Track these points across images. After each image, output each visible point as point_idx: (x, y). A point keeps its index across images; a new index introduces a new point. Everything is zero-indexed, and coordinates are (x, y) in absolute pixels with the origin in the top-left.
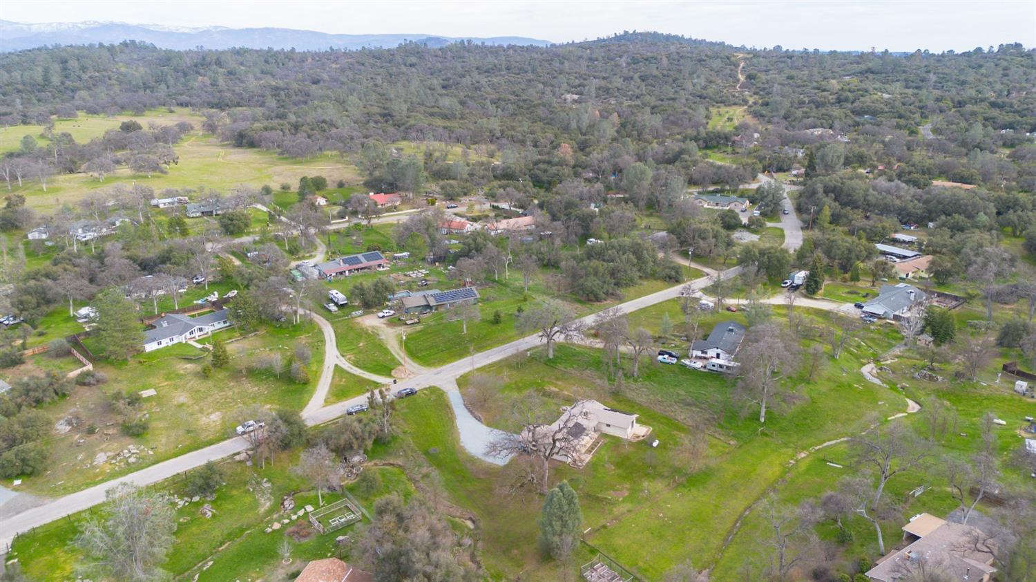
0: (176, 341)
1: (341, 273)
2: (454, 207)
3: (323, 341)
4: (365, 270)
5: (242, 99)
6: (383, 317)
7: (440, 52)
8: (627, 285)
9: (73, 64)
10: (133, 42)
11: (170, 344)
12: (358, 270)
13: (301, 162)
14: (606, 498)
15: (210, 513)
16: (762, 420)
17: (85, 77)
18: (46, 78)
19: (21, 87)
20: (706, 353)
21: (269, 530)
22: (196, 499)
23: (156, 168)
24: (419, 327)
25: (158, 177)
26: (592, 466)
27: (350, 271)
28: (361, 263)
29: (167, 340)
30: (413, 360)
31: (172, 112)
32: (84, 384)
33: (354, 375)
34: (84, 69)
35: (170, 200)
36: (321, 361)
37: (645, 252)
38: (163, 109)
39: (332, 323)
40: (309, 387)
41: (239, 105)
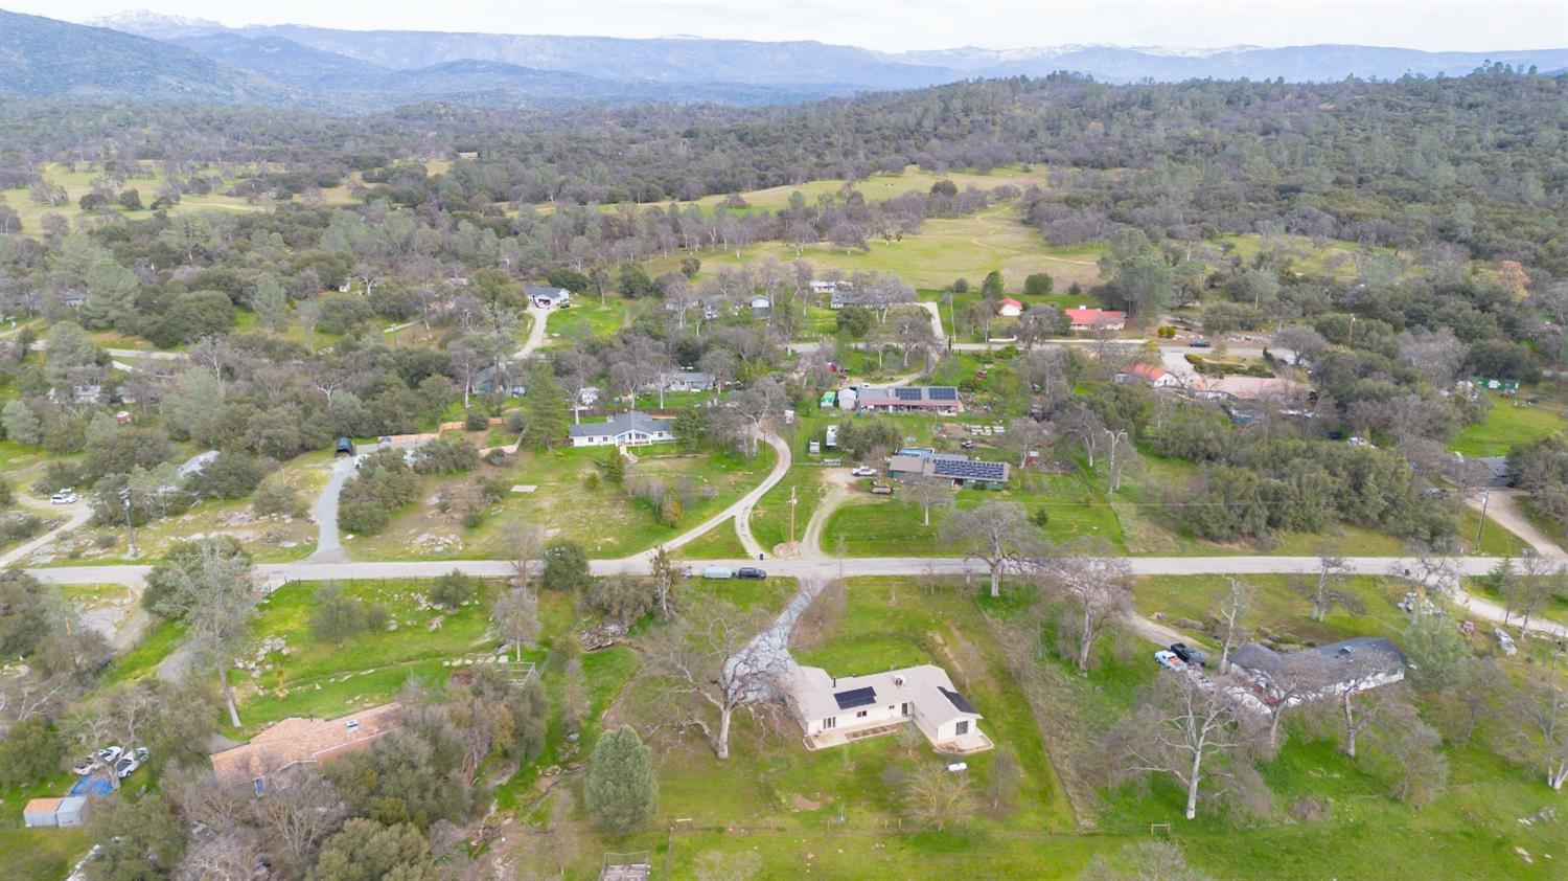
0: (610, 442)
1: (885, 407)
2: (1201, 346)
3: (755, 485)
4: (919, 411)
5: (1131, 156)
6: (857, 475)
9: (957, 104)
11: (603, 443)
12: (908, 407)
13: (1065, 253)
14: (778, 799)
15: (435, 626)
16: (1191, 815)
17: (965, 121)
18: (919, 124)
21: (447, 663)
22: (439, 607)
23: (859, 242)
24: (884, 500)
25: (859, 254)
26: (832, 754)
27: (896, 407)
28: (920, 398)
29: (601, 438)
30: (820, 539)
31: (1027, 171)
32: (491, 463)
33: (735, 535)
34: (967, 112)
35: (825, 284)
36: (725, 507)
38: (1020, 166)
39: (793, 466)
40: (674, 533)
41: (1121, 164)
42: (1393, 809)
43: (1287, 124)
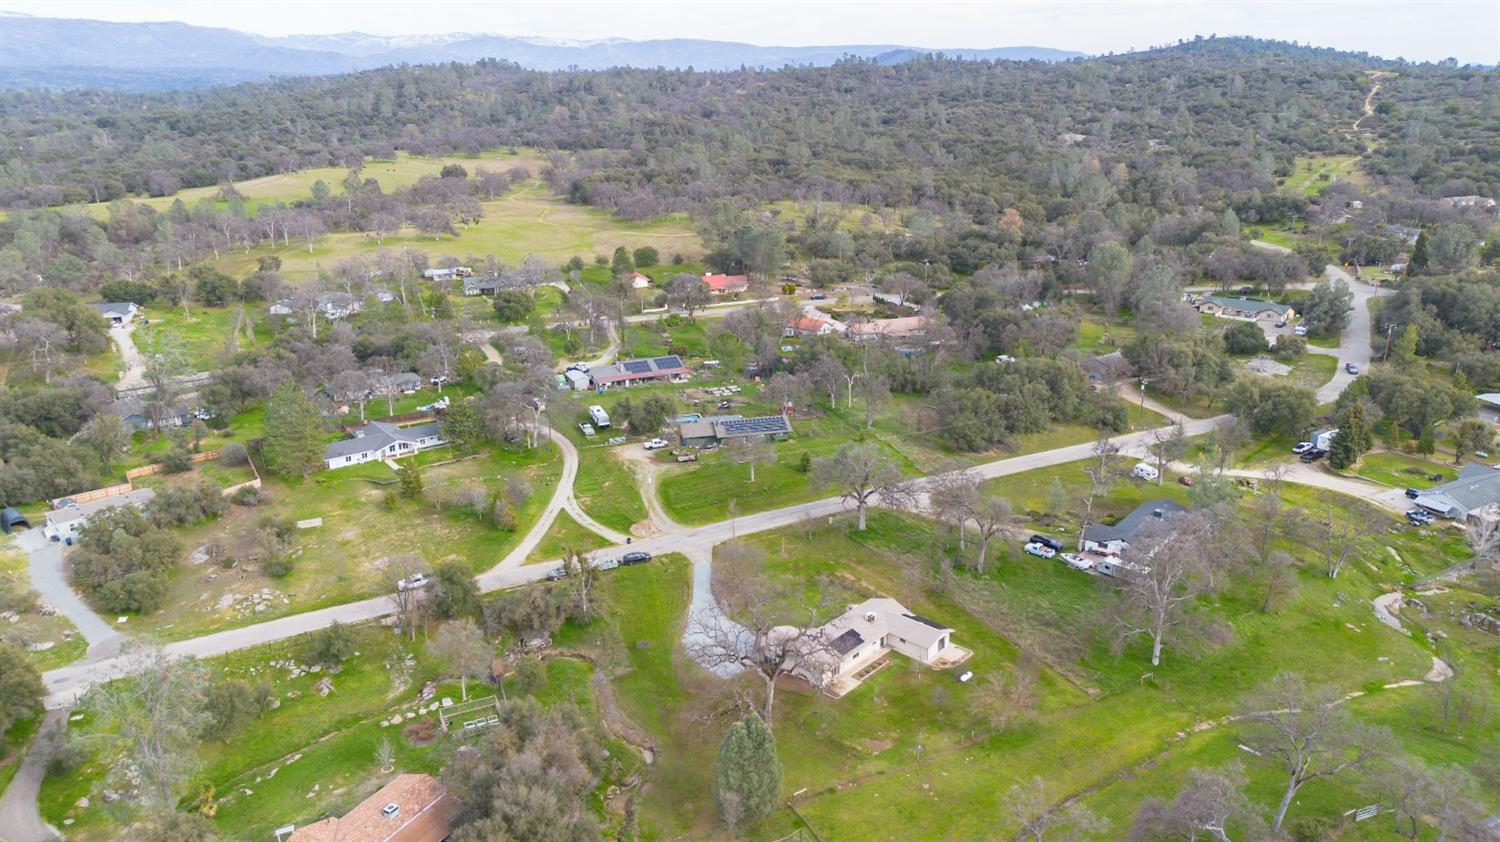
0: (370, 458)
1: (619, 383)
2: (822, 298)
3: (558, 475)
4: (654, 381)
5: (605, 138)
6: (651, 448)
7: (894, 72)
8: (1027, 430)
9: (410, 89)
10: (492, 60)
11: (363, 461)
12: (643, 380)
13: (639, 227)
14: (854, 749)
15: (326, 691)
16: (1156, 662)
17: (423, 106)
18: (376, 109)
19: (345, 118)
20: (1106, 546)
21: (385, 724)
22: (316, 669)
23: (446, 227)
24: (693, 467)
25: (449, 240)
26: (855, 697)
27: (632, 381)
28: (650, 370)
29: (360, 455)
30: (666, 513)
31: (514, 153)
32: (243, 504)
33: (581, 526)
34: (422, 96)
35: (446, 271)
36: (545, 502)
37: (1066, 380)
38: (505, 149)
39: (580, 452)
40: (516, 537)
41: (599, 145)
42: (1265, 619)
43: (722, 107)
